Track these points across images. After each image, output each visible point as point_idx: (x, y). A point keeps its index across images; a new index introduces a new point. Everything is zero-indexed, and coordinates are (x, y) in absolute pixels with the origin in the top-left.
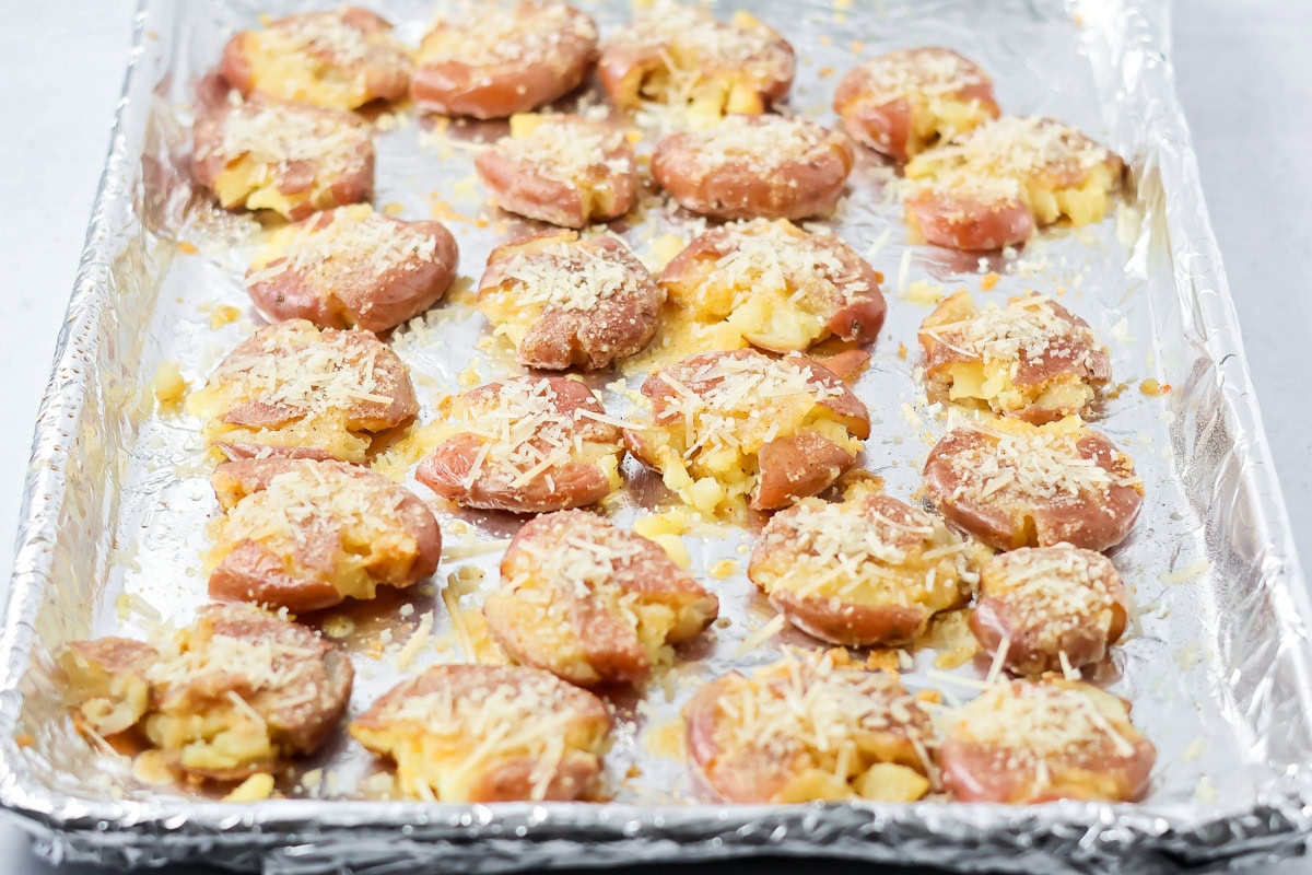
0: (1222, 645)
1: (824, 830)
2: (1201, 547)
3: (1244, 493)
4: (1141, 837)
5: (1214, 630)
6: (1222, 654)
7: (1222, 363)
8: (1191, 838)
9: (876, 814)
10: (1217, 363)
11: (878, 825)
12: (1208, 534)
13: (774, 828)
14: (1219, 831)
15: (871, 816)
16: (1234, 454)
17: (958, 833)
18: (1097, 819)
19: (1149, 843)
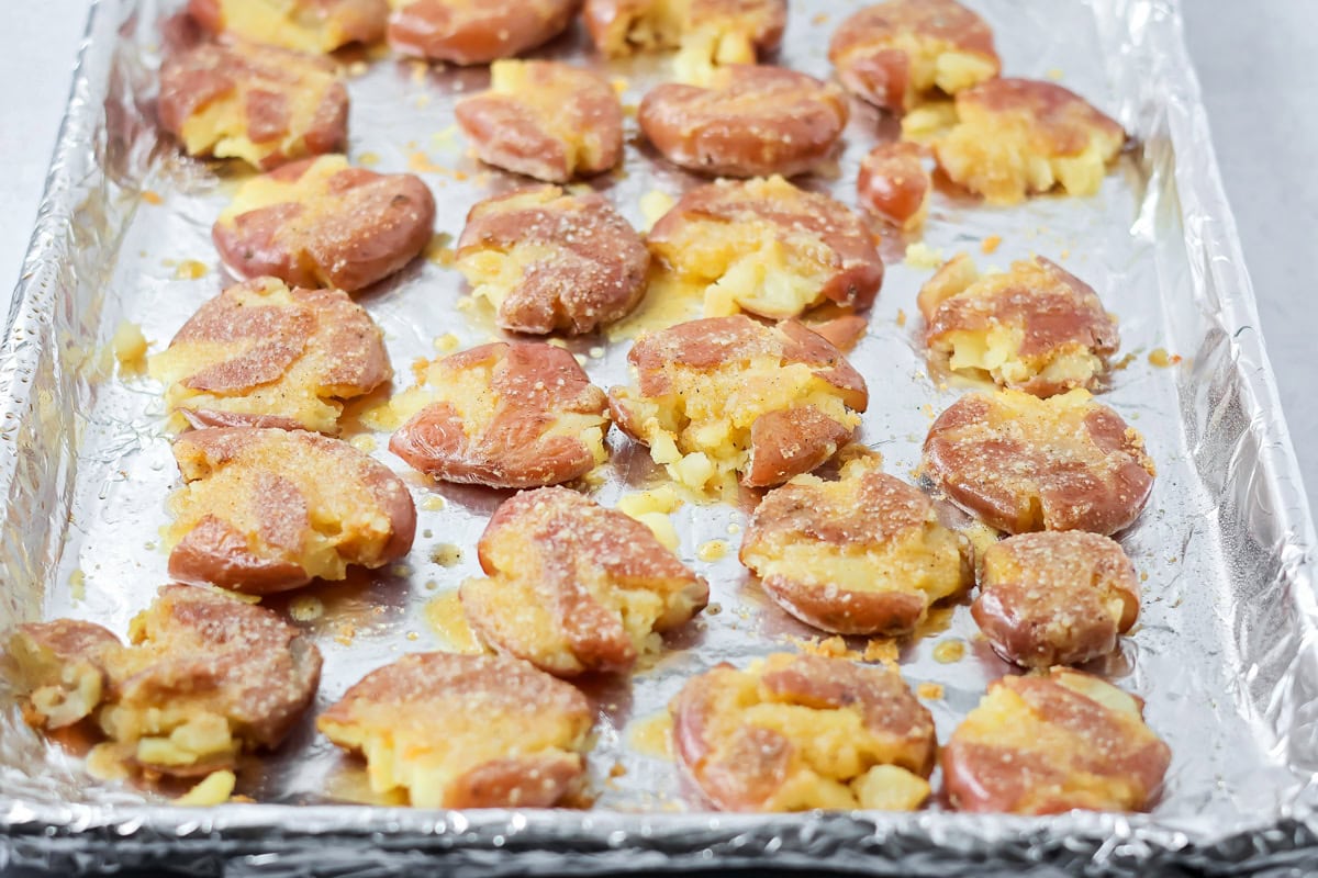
0: (1237, 638)
1: (822, 842)
2: (1214, 531)
3: (1261, 474)
4: (1157, 851)
5: (1230, 621)
6: (1238, 646)
7: (1237, 335)
8: (1211, 852)
9: (878, 825)
10: (1232, 335)
11: (879, 837)
12: (1222, 516)
13: (768, 839)
14: (1241, 845)
15: (871, 827)
16: (1250, 433)
17: (964, 846)
18: (1112, 833)
19: (1167, 857)
